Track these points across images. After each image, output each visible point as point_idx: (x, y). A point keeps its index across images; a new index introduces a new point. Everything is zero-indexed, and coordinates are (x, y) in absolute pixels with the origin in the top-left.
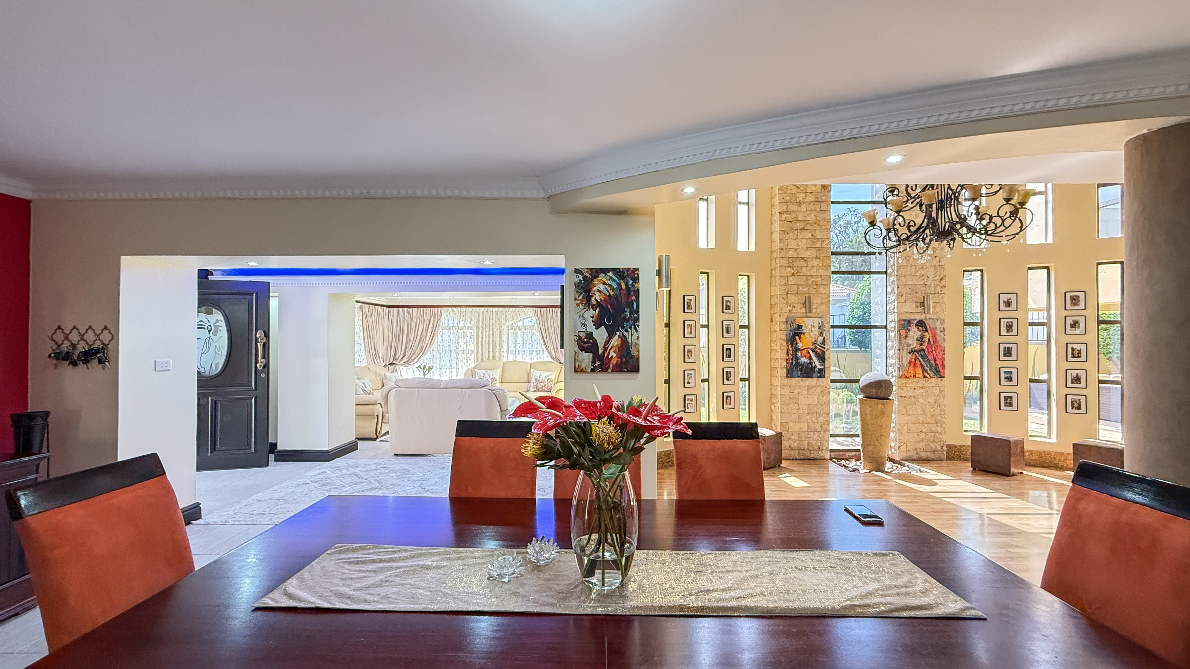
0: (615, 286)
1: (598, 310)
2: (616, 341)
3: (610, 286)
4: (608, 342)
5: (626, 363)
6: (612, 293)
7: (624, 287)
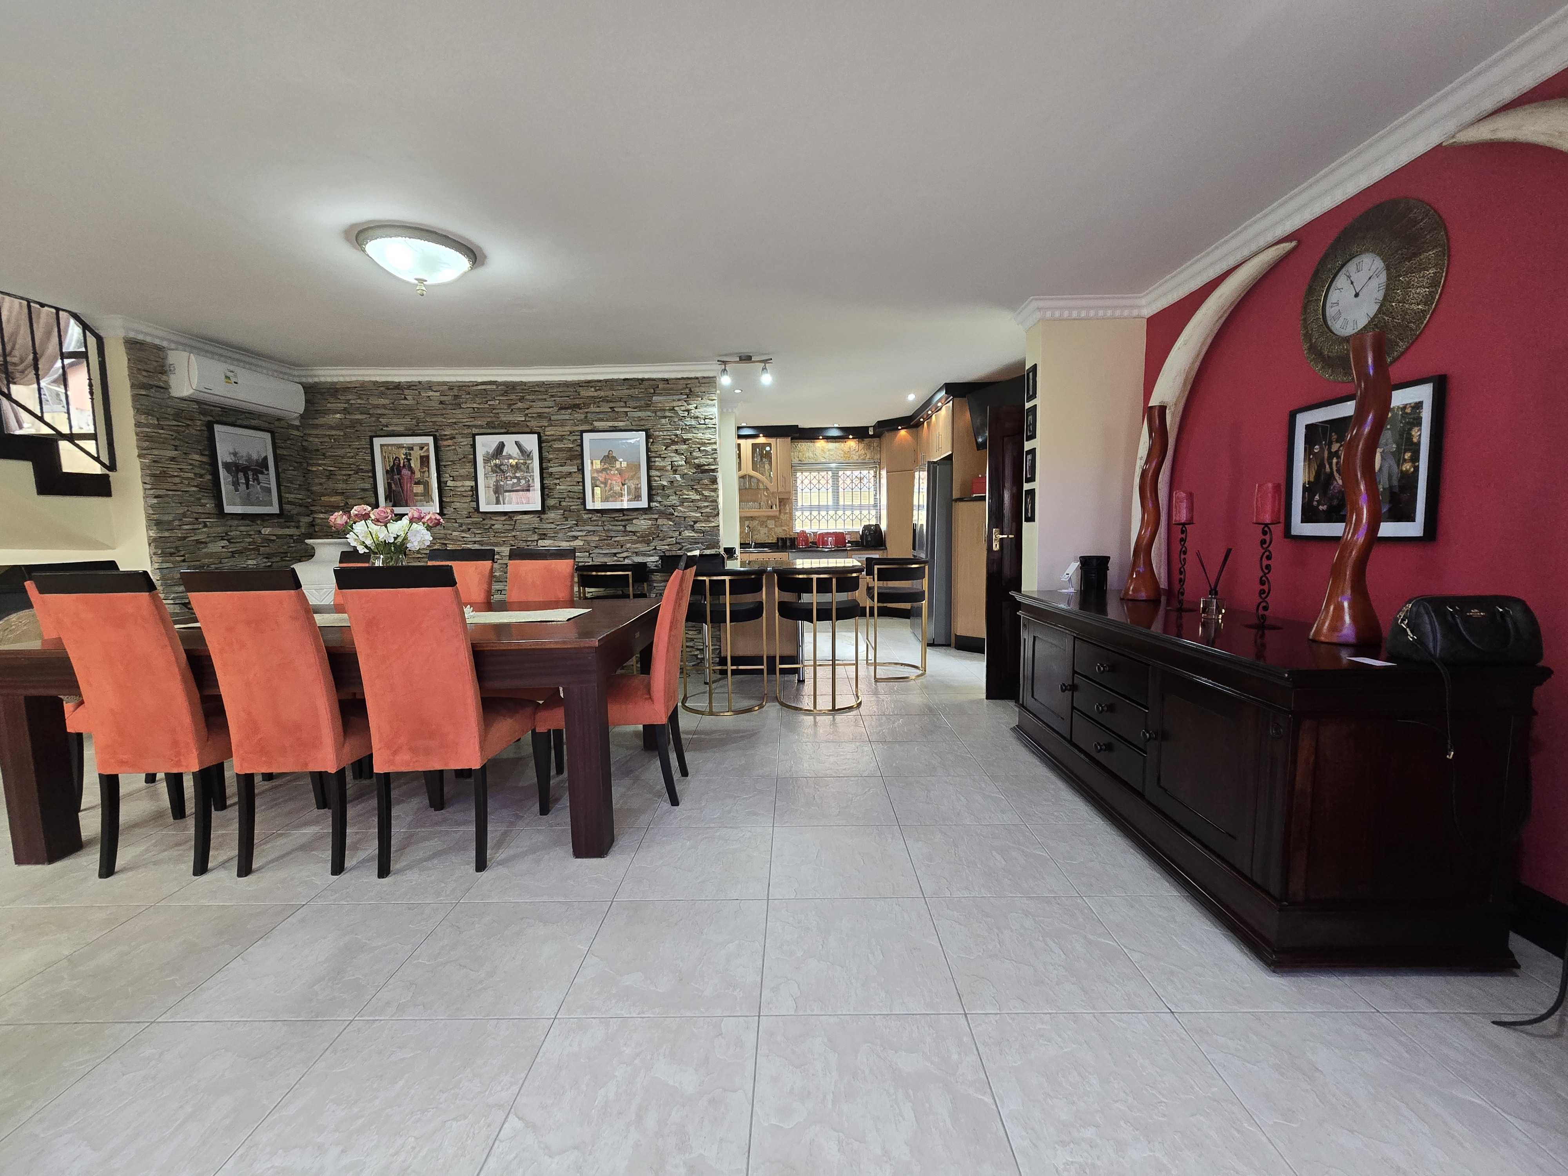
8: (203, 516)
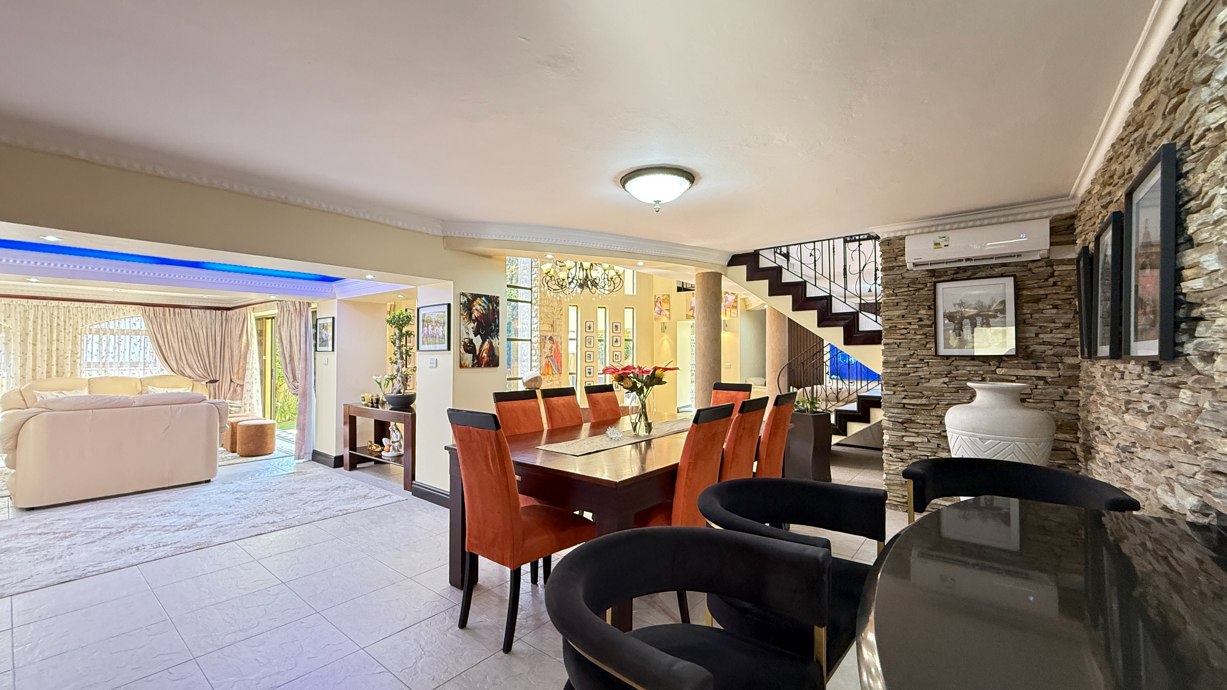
0: (486, 307)
1: (476, 323)
2: (486, 345)
3: (483, 307)
4: (481, 346)
5: (493, 360)
6: (484, 312)
7: (491, 308)
8: (927, 357)
